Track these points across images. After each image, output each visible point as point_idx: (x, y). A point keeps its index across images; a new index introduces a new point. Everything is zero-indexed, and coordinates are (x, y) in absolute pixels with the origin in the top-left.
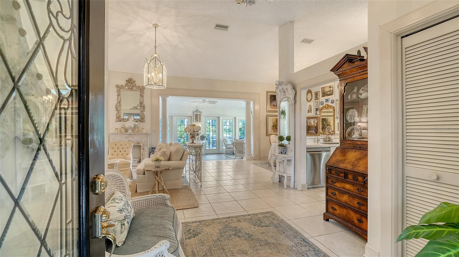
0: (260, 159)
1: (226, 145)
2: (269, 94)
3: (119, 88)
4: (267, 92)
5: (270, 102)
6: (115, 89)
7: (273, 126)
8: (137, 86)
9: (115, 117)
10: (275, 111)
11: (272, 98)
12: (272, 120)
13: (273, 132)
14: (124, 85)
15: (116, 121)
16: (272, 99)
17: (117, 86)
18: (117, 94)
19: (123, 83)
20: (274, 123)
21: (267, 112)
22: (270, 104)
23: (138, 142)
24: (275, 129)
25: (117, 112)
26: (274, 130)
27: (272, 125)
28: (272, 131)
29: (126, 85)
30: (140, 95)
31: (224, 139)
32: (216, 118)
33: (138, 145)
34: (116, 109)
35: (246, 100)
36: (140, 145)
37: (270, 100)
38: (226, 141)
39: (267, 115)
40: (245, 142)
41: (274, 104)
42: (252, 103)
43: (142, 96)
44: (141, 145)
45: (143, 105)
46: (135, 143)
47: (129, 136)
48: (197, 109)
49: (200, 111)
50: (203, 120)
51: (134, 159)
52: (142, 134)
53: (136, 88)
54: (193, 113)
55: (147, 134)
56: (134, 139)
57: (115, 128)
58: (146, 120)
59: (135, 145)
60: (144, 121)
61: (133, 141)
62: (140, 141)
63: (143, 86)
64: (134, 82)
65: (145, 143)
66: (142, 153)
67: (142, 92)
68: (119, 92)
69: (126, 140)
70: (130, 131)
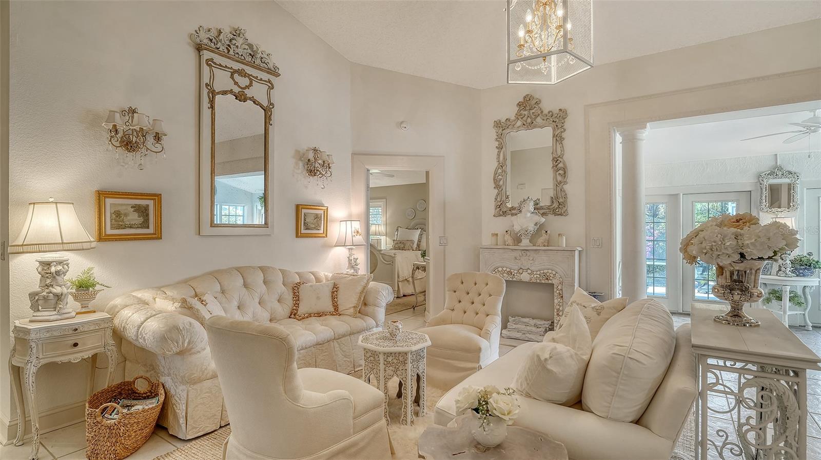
3: (502, 127)
6: (492, 133)
8: (546, 112)
9: (493, 205)
14: (513, 118)
15: (494, 216)
17: (497, 124)
18: (496, 144)
19: (511, 111)
23: (545, 274)
25: (496, 191)
29: (519, 116)
30: (554, 136)
33: (547, 282)
34: (495, 183)
36: (550, 282)
43: (558, 139)
44: (555, 282)
45: (561, 165)
46: (538, 276)
47: (521, 255)
48: (776, 163)
49: (789, 172)
50: (803, 202)
51: (535, 321)
52: (558, 251)
53: (543, 120)
54: (760, 179)
55: (570, 252)
56: (535, 265)
57: (491, 233)
58: (570, 210)
59: (538, 281)
60: (564, 212)
61: (532, 268)
62: (550, 271)
63: (560, 110)
64: (538, 103)
65: (566, 277)
66: (558, 307)
67: (558, 129)
68: (500, 138)
69: (514, 266)
70: (525, 242)
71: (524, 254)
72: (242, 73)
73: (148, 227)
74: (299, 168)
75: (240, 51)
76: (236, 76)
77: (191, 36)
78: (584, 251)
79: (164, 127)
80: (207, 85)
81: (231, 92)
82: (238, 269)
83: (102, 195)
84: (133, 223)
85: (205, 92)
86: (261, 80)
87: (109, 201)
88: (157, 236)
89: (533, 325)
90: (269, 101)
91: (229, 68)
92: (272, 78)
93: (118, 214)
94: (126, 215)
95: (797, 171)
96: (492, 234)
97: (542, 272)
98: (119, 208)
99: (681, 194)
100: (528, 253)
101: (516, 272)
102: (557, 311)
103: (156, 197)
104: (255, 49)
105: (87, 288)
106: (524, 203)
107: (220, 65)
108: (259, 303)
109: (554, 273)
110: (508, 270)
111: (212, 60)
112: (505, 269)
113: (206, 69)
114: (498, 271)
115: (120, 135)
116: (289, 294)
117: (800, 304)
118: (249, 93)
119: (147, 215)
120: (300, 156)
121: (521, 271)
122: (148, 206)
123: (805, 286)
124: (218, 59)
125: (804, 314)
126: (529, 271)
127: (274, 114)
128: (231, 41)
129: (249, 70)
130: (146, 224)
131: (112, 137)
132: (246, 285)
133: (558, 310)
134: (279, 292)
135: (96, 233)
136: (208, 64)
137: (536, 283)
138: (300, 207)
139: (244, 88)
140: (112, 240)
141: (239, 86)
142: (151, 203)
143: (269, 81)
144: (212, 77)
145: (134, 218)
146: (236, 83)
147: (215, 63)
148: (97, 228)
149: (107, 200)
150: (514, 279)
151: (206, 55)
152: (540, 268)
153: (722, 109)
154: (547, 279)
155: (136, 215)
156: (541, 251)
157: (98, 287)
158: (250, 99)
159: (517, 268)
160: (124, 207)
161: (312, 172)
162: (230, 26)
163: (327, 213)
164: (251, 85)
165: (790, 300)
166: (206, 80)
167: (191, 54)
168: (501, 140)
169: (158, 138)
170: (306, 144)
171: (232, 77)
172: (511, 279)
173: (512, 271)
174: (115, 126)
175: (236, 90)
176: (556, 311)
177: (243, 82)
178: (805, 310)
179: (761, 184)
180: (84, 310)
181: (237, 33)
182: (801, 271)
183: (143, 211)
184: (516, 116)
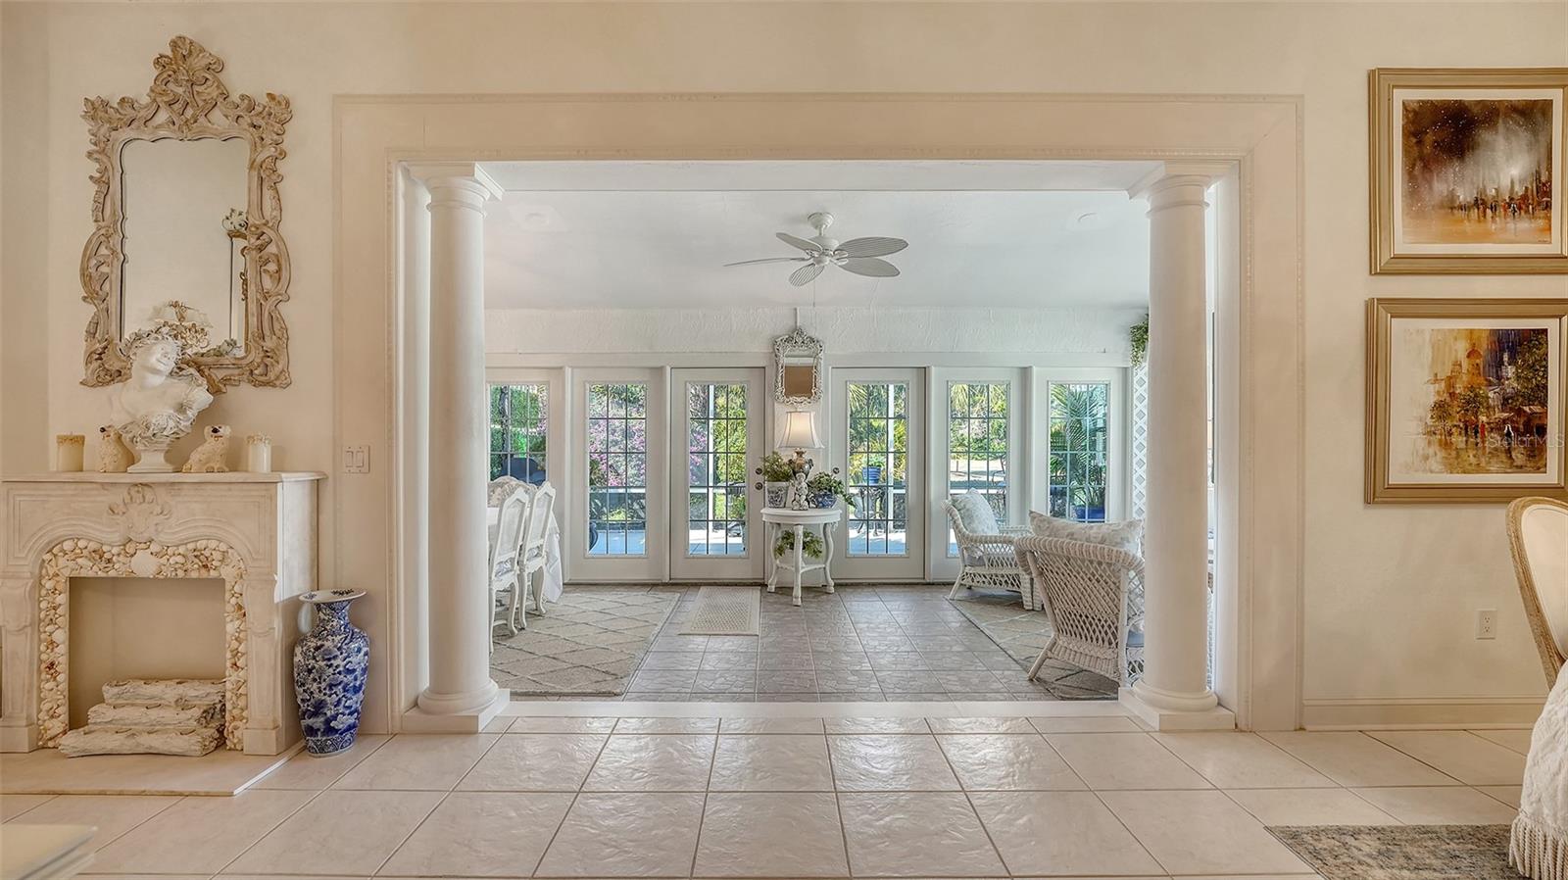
0: (1302, 729)
1: (967, 542)
2: (1400, 96)
3: (109, 122)
4: (1378, 82)
5: (1410, 174)
6: (79, 135)
7: (1441, 410)
8: (234, 96)
9: (81, 348)
10: (1460, 264)
11: (1429, 138)
12: (1428, 351)
13: (1435, 464)
14: (142, 98)
15: (82, 384)
16: (1428, 149)
17: (96, 110)
18: (93, 168)
19: (137, 81)
20: (1450, 382)
21: (1376, 271)
22: (1413, 192)
23: (198, 554)
24: (1459, 440)
25: (90, 310)
26: (1446, 445)
27: (1432, 399)
28: (1426, 458)
29: (158, 96)
30: (251, 166)
31: (954, 501)
32: (910, 378)
33: (204, 574)
34: (85, 285)
35: (1157, 170)
36: (213, 574)
37: (1406, 151)
38: (968, 516)
39: (1370, 306)
40: (1135, 548)
41: (1452, 197)
42: (1214, 196)
43: (266, 175)
44: (227, 573)
45: (272, 249)
46: (180, 559)
47: (127, 500)
48: (796, 322)
49: (811, 338)
50: (826, 388)
51: (181, 689)
52: (232, 487)
53: (227, 117)
54: (776, 347)
55: (263, 486)
56: (170, 527)
57: (58, 434)
58: (295, 372)
59: (181, 574)
60: (277, 378)
61: (163, 538)
62: (213, 544)
63: (271, 96)
64: (216, 67)
65: (254, 560)
66: (235, 644)
67: (263, 146)
68: (103, 152)
69: (109, 536)
70: (151, 462)
71: (138, 498)
78: (331, 479)
89: (173, 700)
95: (820, 338)
96: (58, 437)
97: (191, 546)
99: (668, 369)
100: (149, 494)
101: (115, 550)
102: (234, 656)
106: (138, 343)
109: (223, 547)
110: (93, 546)
112: (81, 544)
114: (62, 550)
117: (816, 553)
121: (130, 549)
123: (826, 524)
125: (825, 568)
126: (154, 548)
133: (236, 653)
137: (176, 580)
150: (112, 573)
152: (183, 535)
153: (618, 151)
154: (205, 566)
156: (185, 486)
159: (116, 538)
165: (804, 548)
168: (105, 160)
172: (101, 574)
173: (105, 548)
176: (229, 655)
178: (825, 563)
179: (776, 356)
182: (820, 499)
184: (153, 95)
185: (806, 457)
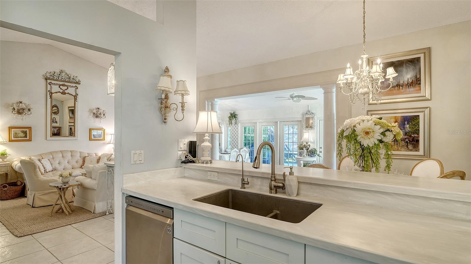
48: (308, 109)
50: (317, 126)
54: (303, 116)
72: (63, 85)
73: (27, 137)
74: (91, 115)
75: (63, 78)
76: (61, 87)
77: (43, 75)
79: (31, 107)
80: (49, 91)
81: (59, 92)
82: (61, 151)
83: (10, 128)
84: (21, 136)
85: (48, 93)
86: (72, 86)
87: (13, 130)
88: (30, 140)
90: (76, 93)
91: (58, 84)
92: (77, 85)
93: (16, 133)
94: (19, 134)
95: (314, 113)
98: (16, 132)
103: (30, 128)
104: (70, 76)
105: (4, 155)
107: (54, 84)
108: (68, 163)
111: (51, 83)
113: (49, 86)
115: (16, 110)
116: (81, 160)
118: (66, 91)
119: (26, 134)
120: (91, 111)
122: (26, 131)
123: (313, 161)
124: (53, 82)
127: (78, 98)
128: (59, 75)
129: (66, 84)
130: (26, 136)
131: (13, 111)
132: (63, 157)
134: (77, 159)
135: (8, 139)
136: (49, 84)
138: (91, 130)
139: (65, 90)
140: (14, 141)
141: (63, 90)
142: (28, 130)
143: (76, 86)
144: (51, 88)
145: (22, 135)
146: (61, 89)
147: (52, 83)
148: (9, 138)
149: (12, 129)
151: (49, 81)
155: (22, 134)
157: (7, 155)
158: (67, 93)
160: (18, 132)
161: (97, 117)
162: (60, 70)
163: (105, 132)
164: (68, 88)
166: (49, 89)
167: (44, 81)
169: (29, 110)
170: (94, 106)
171: (59, 87)
174: (14, 108)
175: (61, 91)
177: (64, 88)
179: (304, 118)
180: (3, 161)
181: (62, 72)
182: (311, 155)
183: (25, 133)
185: (309, 143)
